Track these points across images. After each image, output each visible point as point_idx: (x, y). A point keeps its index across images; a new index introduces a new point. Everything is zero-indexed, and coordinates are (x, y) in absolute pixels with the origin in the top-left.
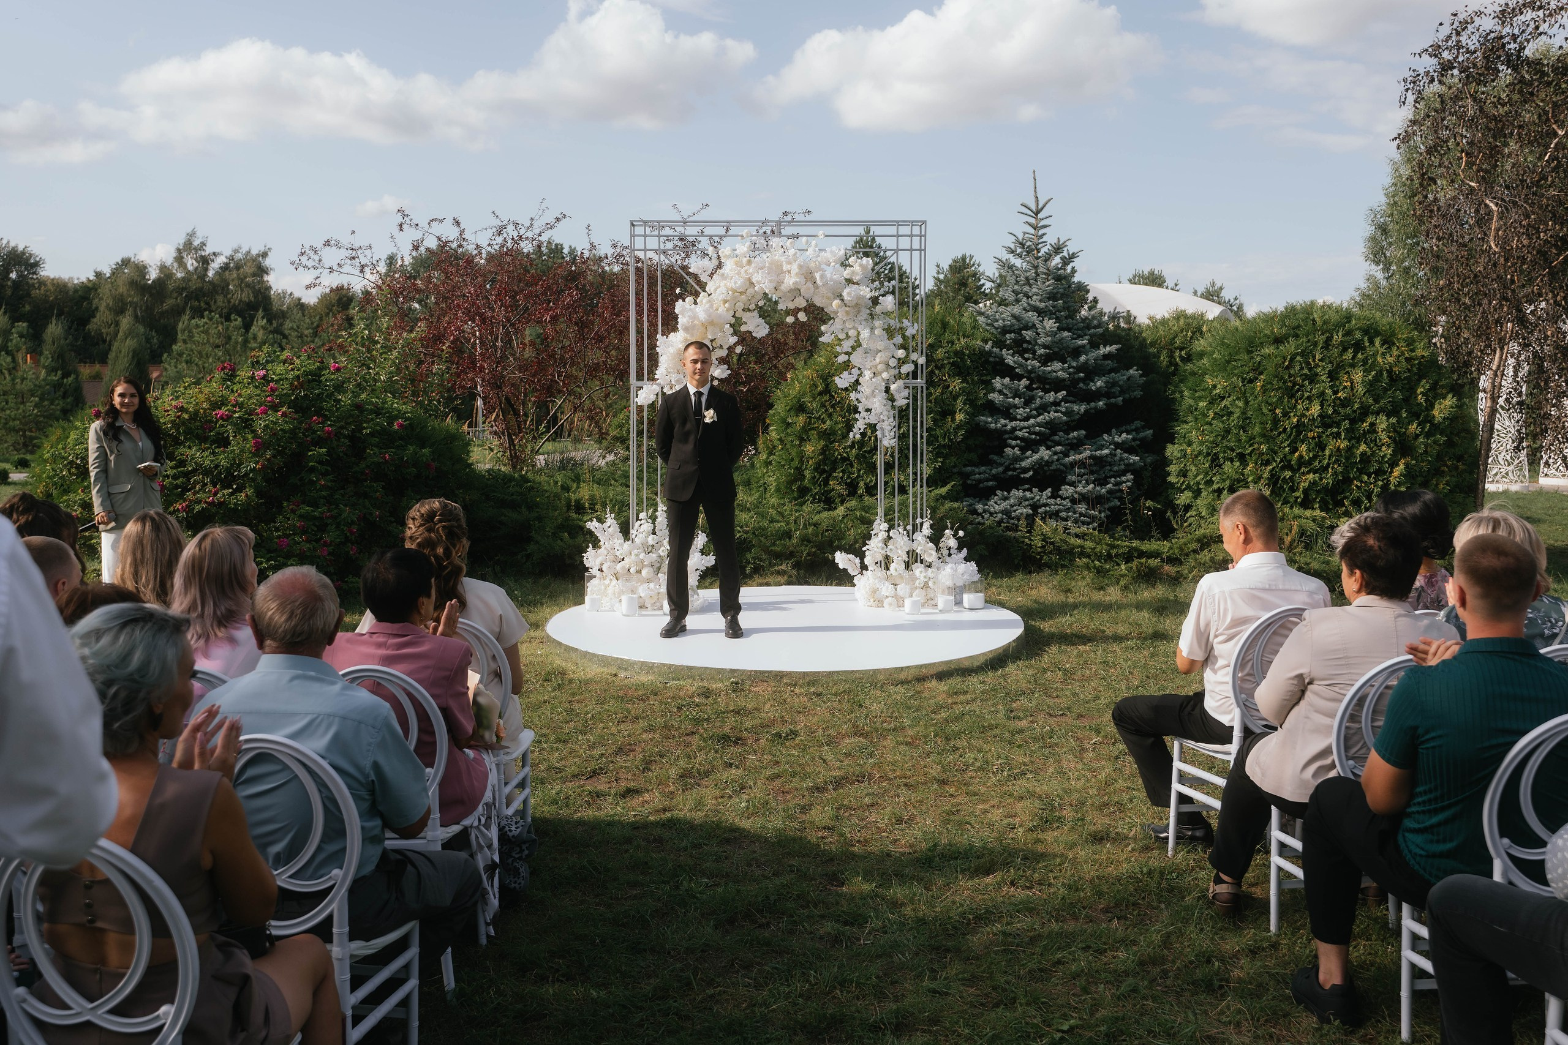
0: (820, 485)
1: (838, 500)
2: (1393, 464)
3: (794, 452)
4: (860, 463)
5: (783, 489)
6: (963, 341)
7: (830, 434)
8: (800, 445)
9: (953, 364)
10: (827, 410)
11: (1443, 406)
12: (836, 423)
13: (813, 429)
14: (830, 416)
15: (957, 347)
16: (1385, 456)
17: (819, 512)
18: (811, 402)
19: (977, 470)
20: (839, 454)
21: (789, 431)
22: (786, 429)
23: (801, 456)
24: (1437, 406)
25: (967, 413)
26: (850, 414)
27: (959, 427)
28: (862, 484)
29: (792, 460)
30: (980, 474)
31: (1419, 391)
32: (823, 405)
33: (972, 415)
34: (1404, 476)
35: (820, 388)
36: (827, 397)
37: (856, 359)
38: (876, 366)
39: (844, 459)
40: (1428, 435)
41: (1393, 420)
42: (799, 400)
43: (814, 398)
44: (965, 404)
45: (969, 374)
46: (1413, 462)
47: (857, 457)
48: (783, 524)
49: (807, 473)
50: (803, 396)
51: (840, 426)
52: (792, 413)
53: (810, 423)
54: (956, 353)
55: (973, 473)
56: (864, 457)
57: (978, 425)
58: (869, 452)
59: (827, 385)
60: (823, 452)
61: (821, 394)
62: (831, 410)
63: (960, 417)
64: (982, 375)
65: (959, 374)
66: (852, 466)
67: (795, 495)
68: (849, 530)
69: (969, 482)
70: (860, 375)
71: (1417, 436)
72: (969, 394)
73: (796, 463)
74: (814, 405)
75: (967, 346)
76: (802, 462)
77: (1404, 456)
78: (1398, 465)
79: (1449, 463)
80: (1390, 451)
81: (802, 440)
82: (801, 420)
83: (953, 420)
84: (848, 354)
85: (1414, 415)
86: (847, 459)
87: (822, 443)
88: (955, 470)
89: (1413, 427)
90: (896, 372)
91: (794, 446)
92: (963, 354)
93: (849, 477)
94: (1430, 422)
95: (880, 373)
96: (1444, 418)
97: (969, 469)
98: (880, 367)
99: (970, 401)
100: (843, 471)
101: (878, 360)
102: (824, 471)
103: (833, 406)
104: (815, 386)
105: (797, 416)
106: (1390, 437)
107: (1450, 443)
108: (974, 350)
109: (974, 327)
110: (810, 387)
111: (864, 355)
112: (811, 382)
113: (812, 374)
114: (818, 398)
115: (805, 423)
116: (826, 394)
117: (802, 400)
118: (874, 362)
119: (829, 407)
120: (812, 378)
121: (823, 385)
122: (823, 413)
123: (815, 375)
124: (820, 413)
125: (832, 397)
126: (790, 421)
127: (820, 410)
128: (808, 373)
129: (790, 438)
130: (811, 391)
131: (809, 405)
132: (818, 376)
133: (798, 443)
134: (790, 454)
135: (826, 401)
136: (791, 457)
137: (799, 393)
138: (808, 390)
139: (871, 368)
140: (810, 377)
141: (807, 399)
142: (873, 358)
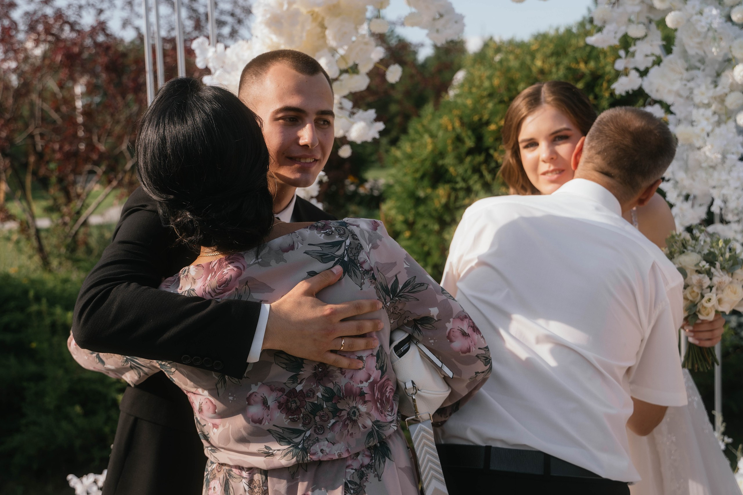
8: (440, 233)
10: (482, 176)
18: (454, 166)
32: (476, 170)
35: (470, 143)
36: (481, 157)
38: (722, 99)
42: (434, 164)
43: (460, 160)
50: (442, 155)
52: (426, 182)
59: (479, 138)
61: (470, 152)
62: (488, 177)
74: (460, 170)
84: (643, 73)
91: (430, 232)
104: (459, 139)
105: (434, 186)
110: (453, 143)
111: (686, 75)
112: (453, 135)
113: (452, 121)
114: (468, 159)
115: (449, 196)
116: (480, 153)
117: (440, 162)
118: (720, 90)
119: (485, 173)
120: (454, 128)
121: (473, 139)
122: (476, 182)
123: (457, 124)
124: (471, 182)
125: (489, 157)
126: (421, 194)
127: (470, 178)
128: (445, 120)
129: (425, 221)
130: (456, 148)
131: (451, 170)
132: (463, 124)
133: (436, 227)
134: (423, 245)
135: (480, 164)
136: (426, 248)
137: (433, 151)
138: (450, 148)
139: (708, 106)
140: (450, 127)
141: (449, 161)
142: (709, 80)
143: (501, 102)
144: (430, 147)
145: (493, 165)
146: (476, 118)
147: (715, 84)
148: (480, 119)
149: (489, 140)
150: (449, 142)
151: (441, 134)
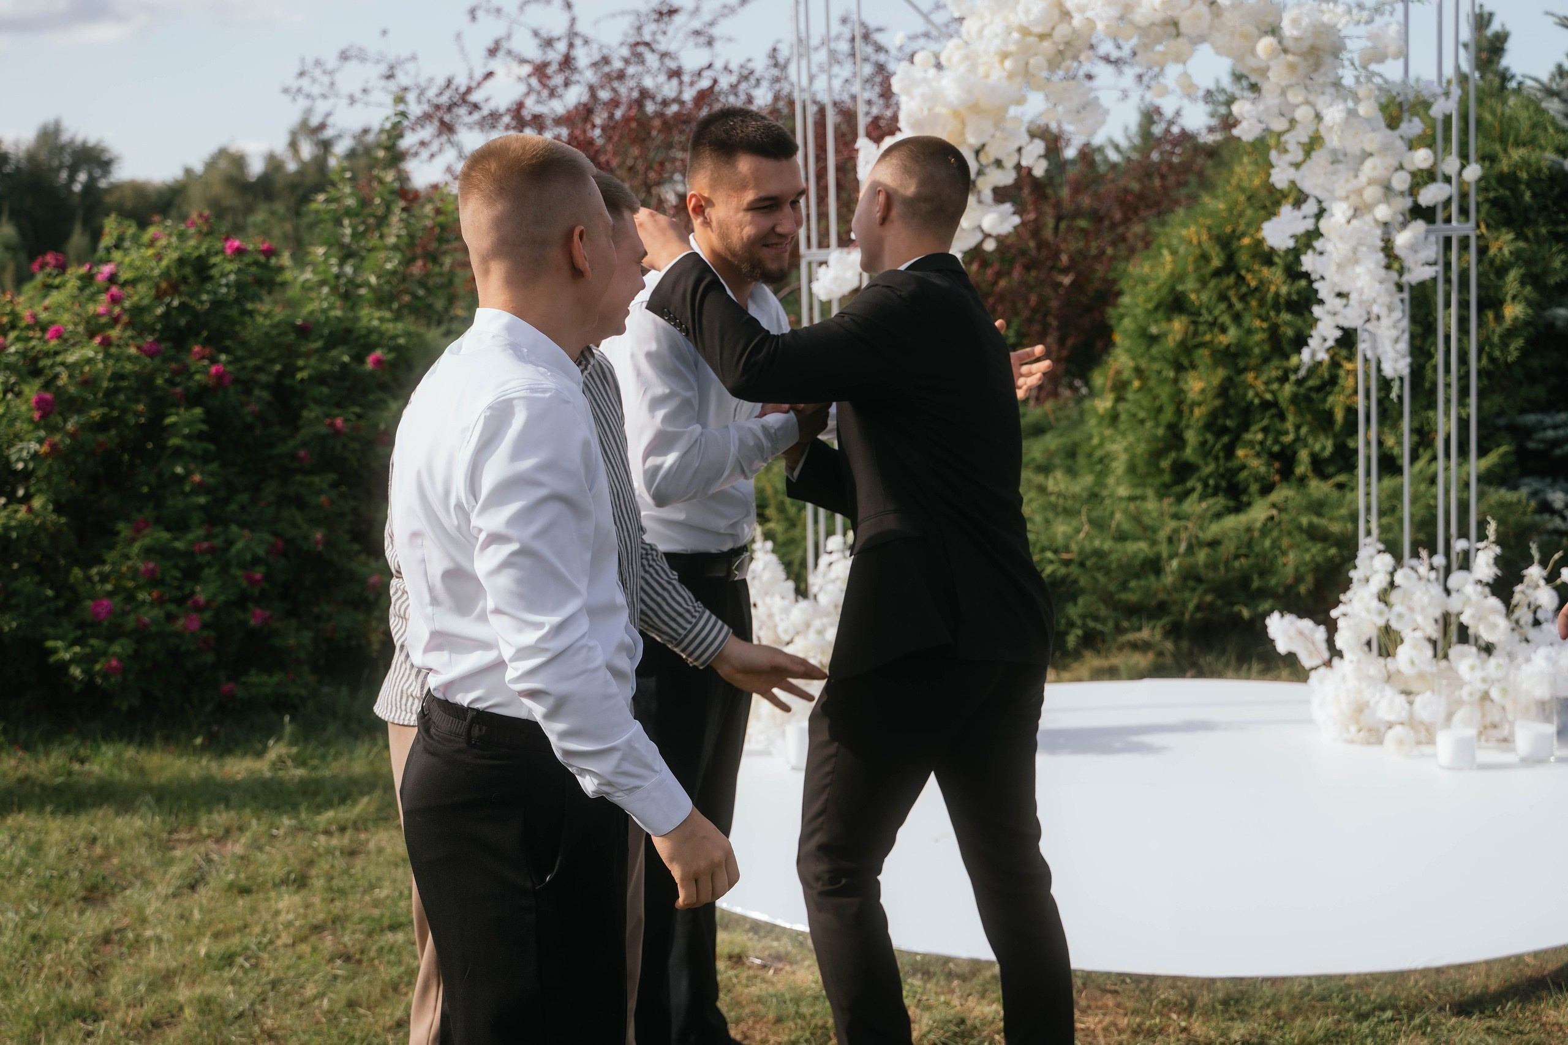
0: (1217, 458)
1: (1254, 488)
3: (1164, 393)
4: (1300, 412)
5: (1142, 468)
6: (1517, 154)
7: (1235, 356)
8: (1176, 381)
9: (1495, 203)
10: (1231, 306)
12: (1249, 332)
13: (1203, 345)
14: (1237, 318)
15: (1504, 166)
17: (1218, 516)
18: (1197, 292)
19: (1548, 420)
20: (1257, 395)
21: (1154, 350)
22: (1149, 347)
23: (1179, 399)
25: (1529, 303)
26: (1278, 312)
27: (1510, 334)
28: (1304, 455)
29: (1160, 410)
30: (1555, 427)
32: (1223, 297)
33: (1537, 306)
35: (1216, 262)
36: (1230, 280)
37: (1311, 180)
38: (1359, 192)
39: (1266, 405)
42: (1172, 290)
43: (1203, 283)
44: (1523, 283)
45: (1528, 222)
47: (1294, 399)
48: (1143, 545)
49: (1191, 437)
50: (1182, 278)
51: (1258, 337)
52: (1160, 315)
53: (1196, 334)
54: (1503, 179)
55: (1541, 427)
56: (1308, 399)
57: (1551, 326)
58: (1319, 389)
59: (1229, 255)
60: (1223, 391)
61: (1217, 273)
62: (1239, 306)
63: (1513, 311)
64: (1556, 223)
65: (1508, 222)
66: (1282, 417)
67: (1167, 478)
68: (1284, 553)
69: (1531, 445)
70: (1320, 213)
72: (1529, 262)
73: (1168, 415)
74: (1204, 297)
75: (1526, 163)
76: (1179, 412)
81: (1179, 368)
82: (1178, 326)
83: (1499, 318)
84: (1293, 164)
86: (1275, 404)
87: (1221, 373)
88: (1502, 422)
90: (1408, 203)
91: (1163, 381)
92: (1516, 180)
93: (1276, 441)
95: (1370, 208)
97: (1531, 418)
98: (1372, 193)
99: (1532, 279)
100: (1265, 430)
101: (1363, 179)
102: (1224, 430)
103: (1243, 298)
104: (1205, 258)
105: (1169, 320)
108: (1539, 170)
109: (1534, 126)
110: (1196, 261)
111: (1330, 168)
112: (1198, 252)
113: (1198, 234)
114: (1212, 284)
115: (1186, 333)
116: (1228, 274)
117: (1180, 288)
118: (1355, 184)
119: (1234, 300)
120: (1200, 243)
121: (1222, 256)
122: (1223, 312)
123: (1204, 237)
124: (1217, 312)
125: (1241, 279)
126: (1154, 330)
127: (1215, 307)
128: (1190, 232)
129: (1156, 366)
130: (1197, 269)
131: (1193, 296)
132: (1210, 238)
133: (1171, 374)
134: (1155, 398)
135: (1229, 288)
136: (1157, 403)
137: (1172, 274)
138: (1191, 268)
139: (1347, 198)
140: (1195, 241)
141: (1189, 286)
142: (1352, 174)
143: (1264, 207)
144: (1169, 267)
145: (1244, 289)
146: (1228, 229)
147: (1356, 176)
148: (1234, 231)
149: (1243, 258)
150: (1191, 259)
151: (1182, 250)
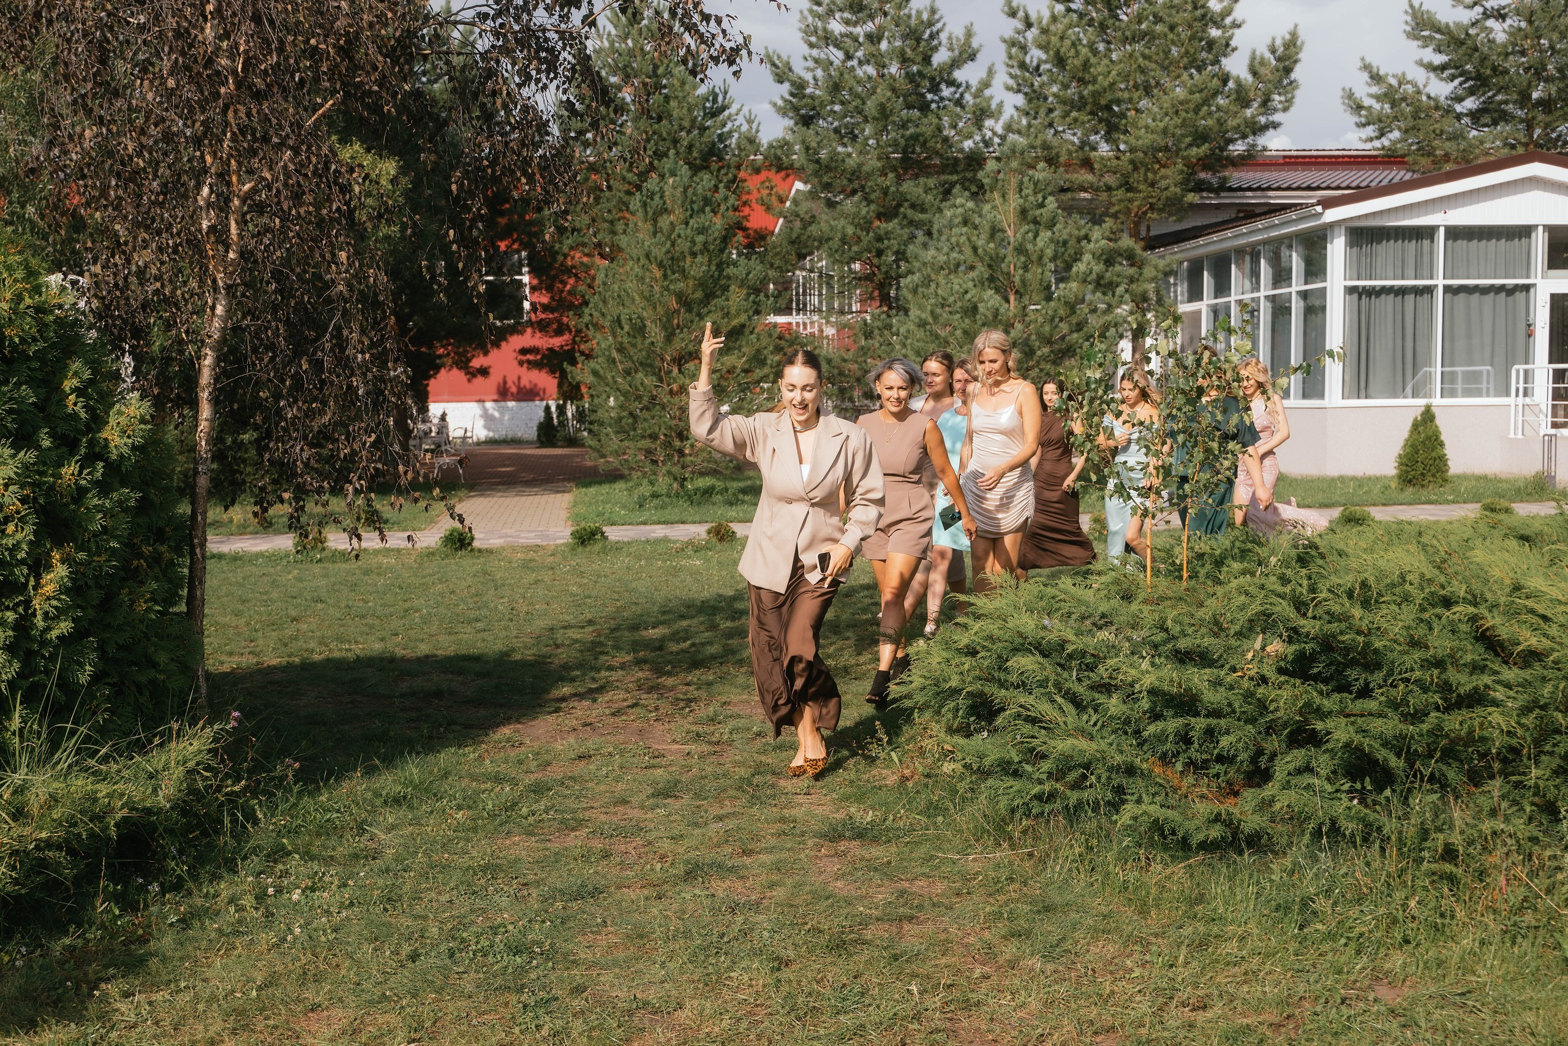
2: (38, 565)
11: (123, 420)
16: (16, 547)
24: (112, 421)
31: (68, 384)
34: (67, 591)
40: (104, 487)
41: (28, 456)
46: (82, 556)
71: (81, 492)
77: (59, 544)
78: (49, 567)
79: (147, 550)
80: (27, 534)
85: (67, 444)
89: (69, 471)
94: (99, 457)
96: (134, 448)
106: (23, 501)
107: (144, 505)
